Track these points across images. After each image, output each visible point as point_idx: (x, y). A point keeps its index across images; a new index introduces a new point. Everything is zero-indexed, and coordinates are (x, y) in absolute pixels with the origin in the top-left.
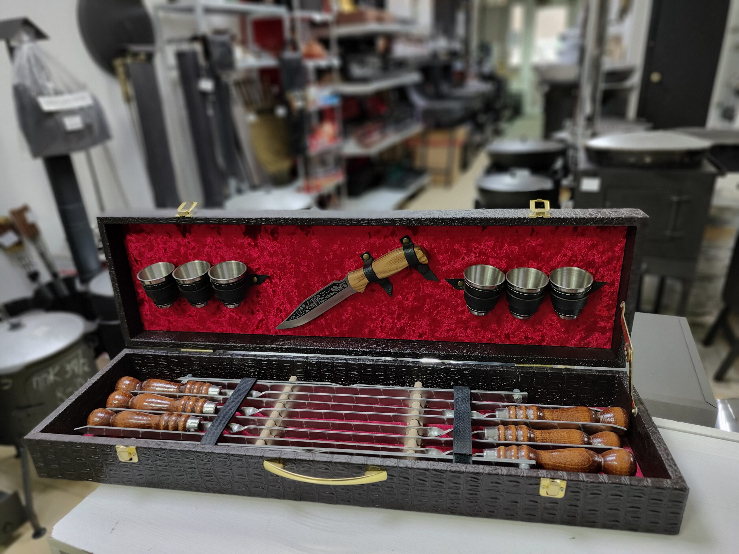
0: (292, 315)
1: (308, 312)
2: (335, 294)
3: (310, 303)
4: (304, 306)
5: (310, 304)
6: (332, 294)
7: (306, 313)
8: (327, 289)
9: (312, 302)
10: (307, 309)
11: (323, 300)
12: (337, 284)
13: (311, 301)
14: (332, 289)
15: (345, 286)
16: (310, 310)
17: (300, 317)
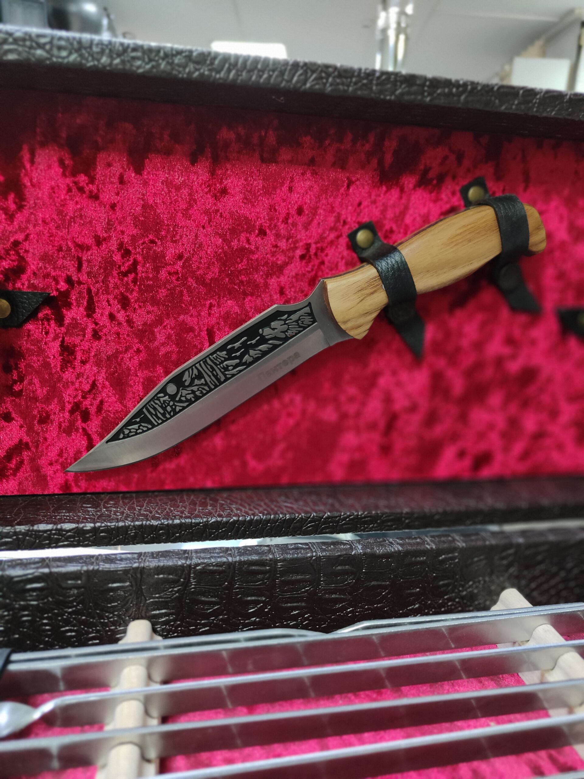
0: (130, 423)
1: (184, 408)
2: (275, 347)
3: (192, 380)
4: (172, 389)
5: (191, 384)
6: (263, 347)
7: (176, 413)
8: (252, 332)
9: (200, 376)
10: (180, 401)
11: (235, 367)
12: (283, 313)
13: (195, 372)
14: (266, 332)
15: (307, 320)
16: (190, 402)
17: (154, 426)
